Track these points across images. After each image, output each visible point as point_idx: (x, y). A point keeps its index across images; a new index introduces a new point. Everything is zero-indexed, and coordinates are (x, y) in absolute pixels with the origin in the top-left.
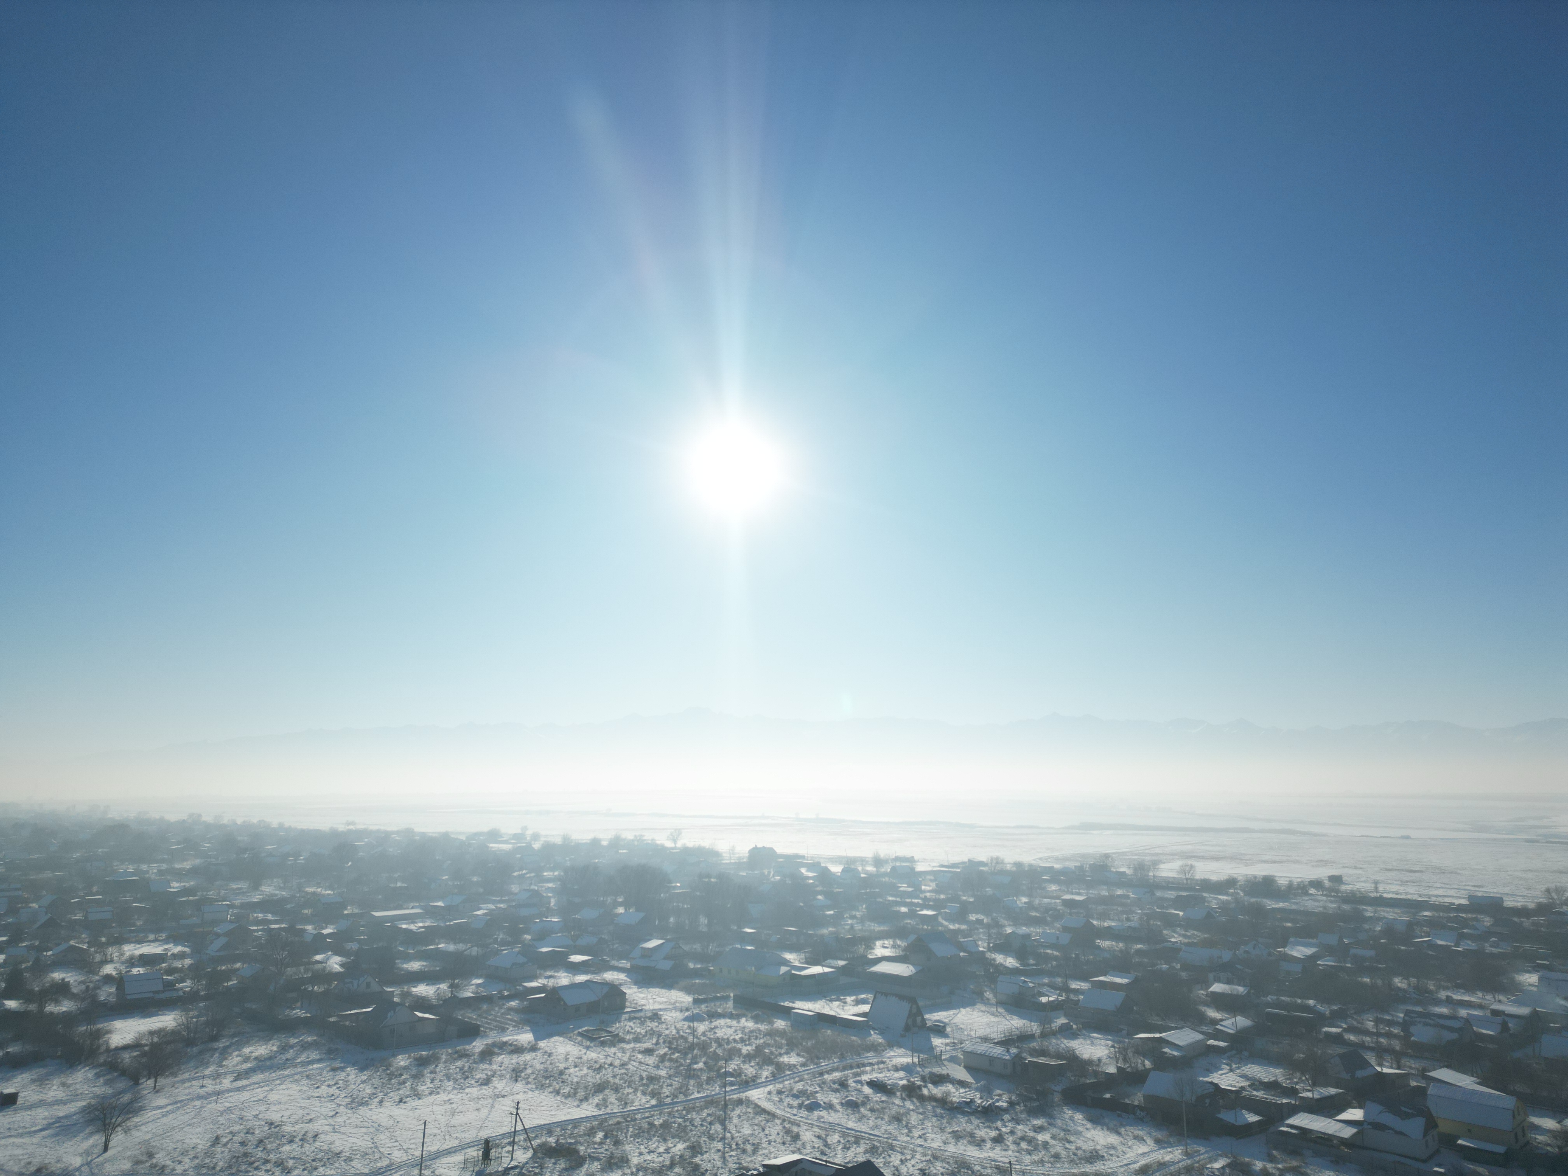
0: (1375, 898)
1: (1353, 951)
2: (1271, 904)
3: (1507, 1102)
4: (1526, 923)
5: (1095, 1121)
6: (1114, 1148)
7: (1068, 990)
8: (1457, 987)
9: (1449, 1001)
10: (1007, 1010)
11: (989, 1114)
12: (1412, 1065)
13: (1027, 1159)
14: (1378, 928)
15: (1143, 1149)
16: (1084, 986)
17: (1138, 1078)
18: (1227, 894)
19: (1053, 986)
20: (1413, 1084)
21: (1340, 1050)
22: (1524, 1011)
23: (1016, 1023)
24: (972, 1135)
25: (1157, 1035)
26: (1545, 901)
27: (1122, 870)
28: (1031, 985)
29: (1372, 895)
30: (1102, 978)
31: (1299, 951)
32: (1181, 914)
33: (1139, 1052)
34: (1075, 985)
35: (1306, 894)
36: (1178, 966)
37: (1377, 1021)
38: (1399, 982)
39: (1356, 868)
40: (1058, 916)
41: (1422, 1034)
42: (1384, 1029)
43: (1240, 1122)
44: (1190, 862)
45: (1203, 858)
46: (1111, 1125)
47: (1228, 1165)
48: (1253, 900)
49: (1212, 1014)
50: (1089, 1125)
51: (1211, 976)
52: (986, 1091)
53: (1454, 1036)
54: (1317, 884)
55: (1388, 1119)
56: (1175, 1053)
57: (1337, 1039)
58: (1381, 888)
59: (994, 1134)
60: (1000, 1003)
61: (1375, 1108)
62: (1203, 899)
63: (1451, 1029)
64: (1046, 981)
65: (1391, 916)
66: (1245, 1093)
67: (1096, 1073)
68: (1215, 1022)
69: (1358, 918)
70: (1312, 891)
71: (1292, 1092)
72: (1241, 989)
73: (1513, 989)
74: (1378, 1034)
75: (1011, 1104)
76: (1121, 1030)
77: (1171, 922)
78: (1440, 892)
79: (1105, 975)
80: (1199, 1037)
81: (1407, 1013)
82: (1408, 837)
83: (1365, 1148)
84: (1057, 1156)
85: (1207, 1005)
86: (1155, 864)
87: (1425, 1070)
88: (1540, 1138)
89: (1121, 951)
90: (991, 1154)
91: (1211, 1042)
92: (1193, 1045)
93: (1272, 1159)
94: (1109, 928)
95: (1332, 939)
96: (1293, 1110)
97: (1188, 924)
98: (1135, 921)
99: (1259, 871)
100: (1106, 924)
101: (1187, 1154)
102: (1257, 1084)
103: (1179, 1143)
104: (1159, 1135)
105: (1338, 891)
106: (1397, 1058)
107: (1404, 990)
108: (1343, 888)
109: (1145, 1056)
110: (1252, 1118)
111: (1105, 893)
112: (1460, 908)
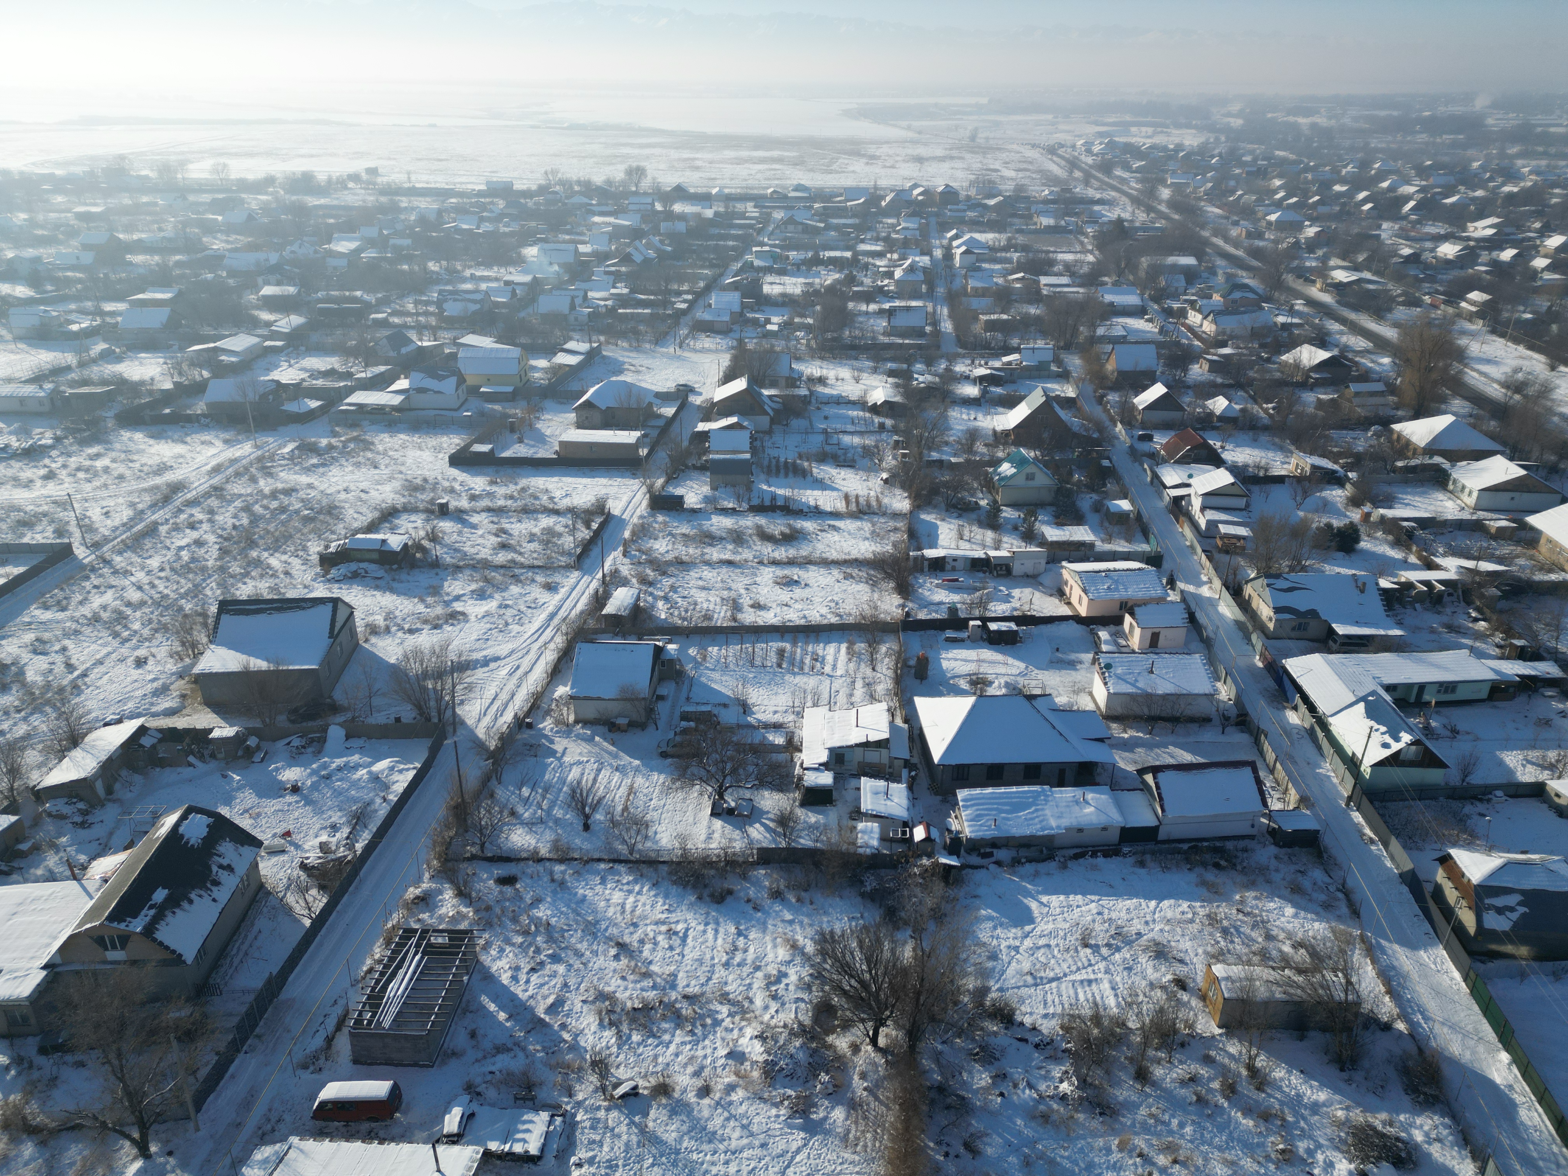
0: (409, 189)
1: (392, 242)
2: (312, 201)
3: (514, 352)
4: (530, 203)
5: (156, 436)
6: (182, 457)
7: (102, 314)
8: (479, 264)
9: (473, 277)
10: (30, 345)
11: (32, 454)
12: (446, 336)
13: (88, 487)
14: (413, 218)
15: (212, 451)
16: (121, 306)
17: (199, 388)
18: (266, 193)
19: (83, 312)
20: (447, 351)
21: (386, 332)
22: (527, 278)
23: (45, 358)
24: (15, 479)
25: (212, 345)
26: (543, 182)
27: (144, 173)
28: (55, 314)
29: (406, 185)
30: (141, 296)
31: (344, 246)
32: (220, 218)
33: (193, 364)
34: (109, 307)
35: (346, 188)
36: (224, 274)
37: (416, 303)
38: (433, 266)
39: (389, 159)
40: (72, 233)
41: (452, 309)
42: (422, 309)
43: (303, 410)
44: (222, 160)
45: (237, 155)
46: (176, 437)
47: (297, 448)
48: (294, 198)
49: (265, 316)
50: (152, 441)
51: (260, 280)
52: (25, 432)
53: (478, 306)
54: (355, 178)
55: (430, 383)
56: (233, 359)
57: (384, 323)
58: (413, 178)
59: (43, 472)
60: (18, 339)
61: (417, 376)
62: (242, 201)
63: (475, 302)
64: (73, 306)
65: (423, 205)
66: (305, 384)
67: (151, 392)
68: (269, 324)
69: (394, 208)
70: (351, 185)
71: (349, 375)
72: (291, 290)
73: (519, 261)
74: (418, 314)
75: (58, 439)
76: (171, 346)
77: (210, 229)
78: (463, 179)
79: (143, 291)
80: (254, 340)
81: (440, 292)
82: (434, 126)
83: (411, 410)
84: (121, 477)
85: (258, 308)
86: (183, 164)
87: (455, 338)
88: (536, 375)
89: (158, 265)
90: (44, 492)
91: (268, 343)
92: (249, 350)
93: (335, 435)
94: (140, 241)
95: (372, 232)
96: (350, 391)
97: (229, 229)
98: (169, 231)
99: (297, 166)
100: (135, 237)
101: (257, 447)
102: (316, 374)
103: (248, 439)
104: (227, 436)
105: (375, 184)
106: (434, 331)
107: (437, 273)
108: (379, 180)
109: (201, 366)
110: (314, 404)
111: (127, 201)
112: (480, 194)
